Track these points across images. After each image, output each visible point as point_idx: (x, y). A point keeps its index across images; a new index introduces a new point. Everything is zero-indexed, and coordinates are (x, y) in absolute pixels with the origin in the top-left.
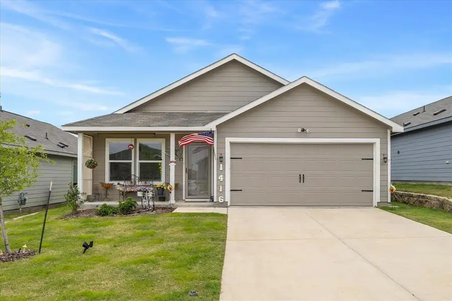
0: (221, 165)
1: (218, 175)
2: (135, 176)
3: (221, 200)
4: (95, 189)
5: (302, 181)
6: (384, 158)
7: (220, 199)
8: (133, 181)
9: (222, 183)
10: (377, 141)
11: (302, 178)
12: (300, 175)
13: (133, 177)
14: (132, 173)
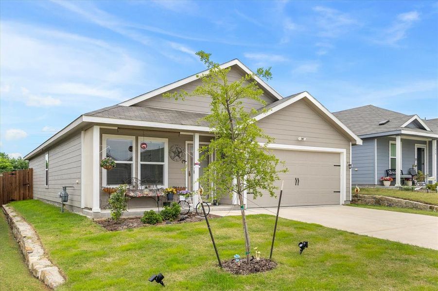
5: (297, 184)
6: (349, 165)
11: (297, 181)
12: (296, 178)
13: (135, 181)
14: (134, 175)
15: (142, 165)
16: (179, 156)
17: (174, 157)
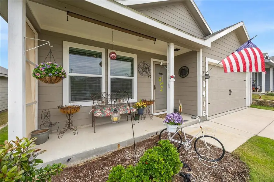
0: (204, 82)
1: (202, 92)
3: (204, 114)
5: (230, 94)
9: (205, 99)
13: (104, 95)
14: (103, 90)
15: (111, 78)
16: (146, 72)
17: (142, 72)
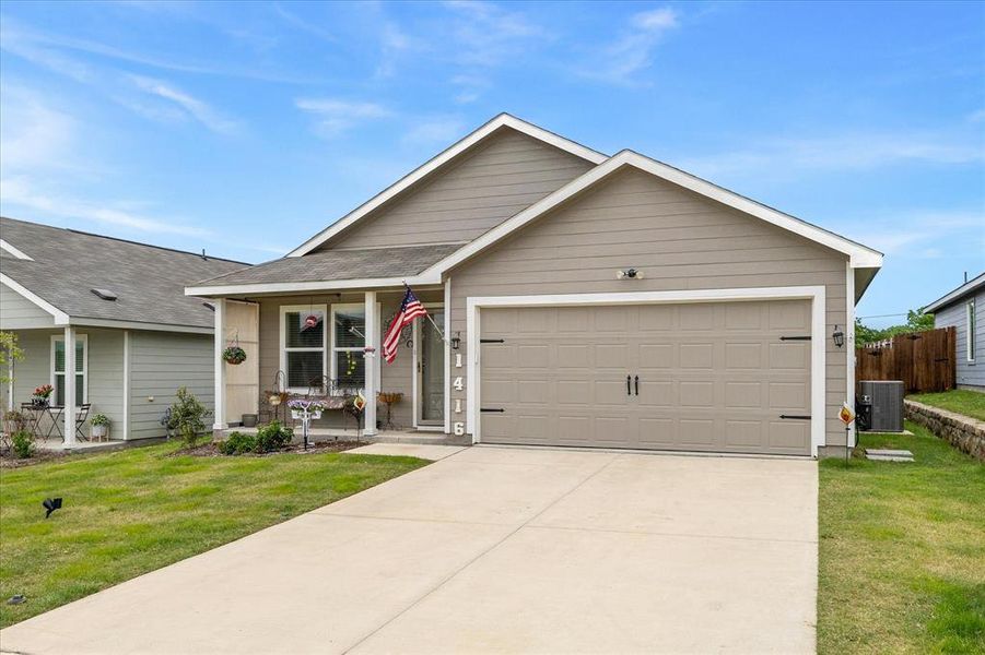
0: (459, 356)
1: (452, 378)
2: (328, 378)
3: (458, 431)
4: (263, 402)
5: (633, 391)
6: (835, 335)
7: (456, 429)
8: (325, 389)
9: (461, 395)
10: (818, 293)
11: (633, 385)
12: (629, 378)
13: (326, 381)
15: (338, 353)
